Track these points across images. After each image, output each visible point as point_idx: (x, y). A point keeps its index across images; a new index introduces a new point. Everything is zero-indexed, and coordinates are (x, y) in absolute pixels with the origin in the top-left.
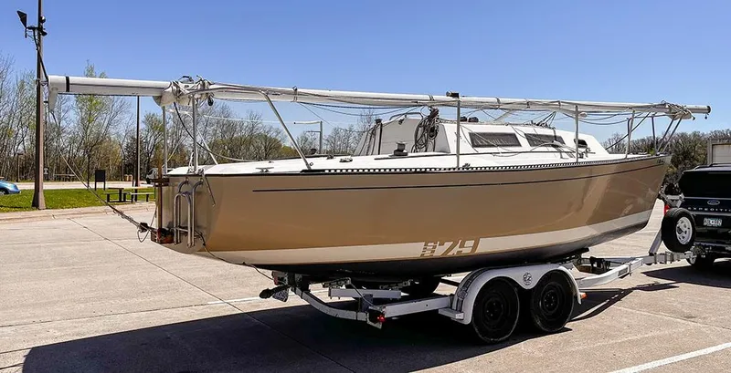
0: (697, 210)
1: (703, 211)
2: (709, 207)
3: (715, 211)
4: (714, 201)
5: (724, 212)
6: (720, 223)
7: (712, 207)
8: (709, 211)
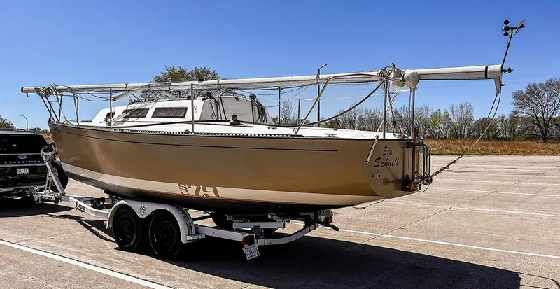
0: (13, 163)
1: (17, 163)
2: (21, 160)
3: (25, 163)
4: (22, 156)
5: (31, 163)
6: (28, 171)
7: (23, 160)
8: (21, 163)
